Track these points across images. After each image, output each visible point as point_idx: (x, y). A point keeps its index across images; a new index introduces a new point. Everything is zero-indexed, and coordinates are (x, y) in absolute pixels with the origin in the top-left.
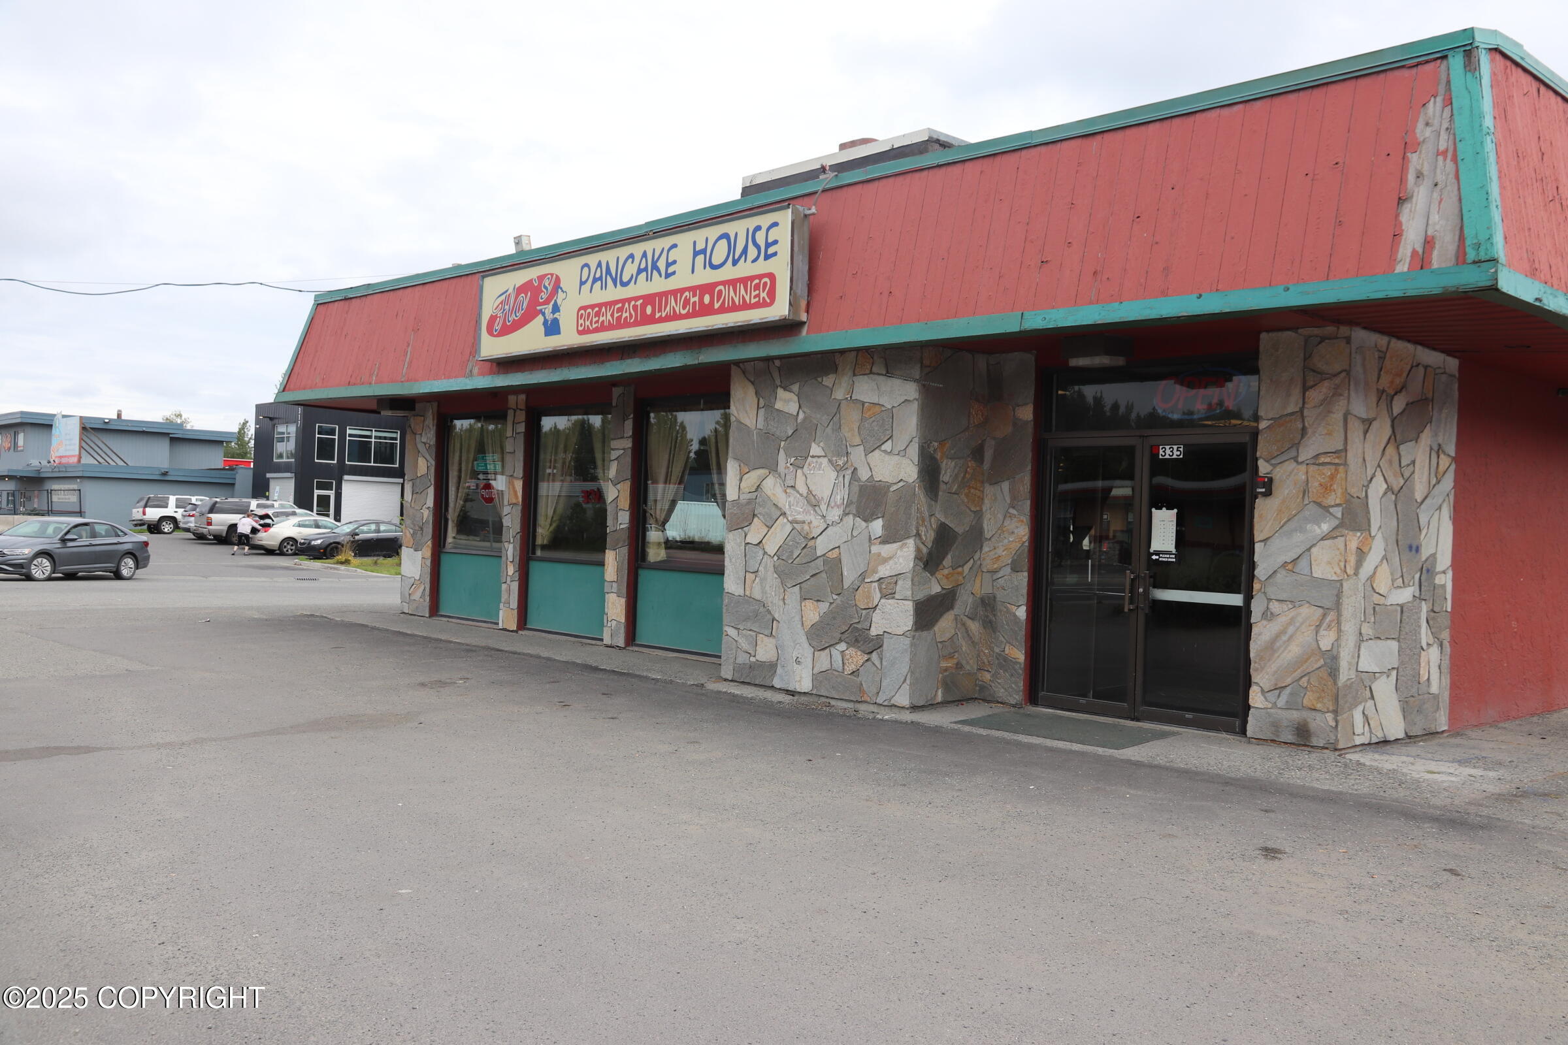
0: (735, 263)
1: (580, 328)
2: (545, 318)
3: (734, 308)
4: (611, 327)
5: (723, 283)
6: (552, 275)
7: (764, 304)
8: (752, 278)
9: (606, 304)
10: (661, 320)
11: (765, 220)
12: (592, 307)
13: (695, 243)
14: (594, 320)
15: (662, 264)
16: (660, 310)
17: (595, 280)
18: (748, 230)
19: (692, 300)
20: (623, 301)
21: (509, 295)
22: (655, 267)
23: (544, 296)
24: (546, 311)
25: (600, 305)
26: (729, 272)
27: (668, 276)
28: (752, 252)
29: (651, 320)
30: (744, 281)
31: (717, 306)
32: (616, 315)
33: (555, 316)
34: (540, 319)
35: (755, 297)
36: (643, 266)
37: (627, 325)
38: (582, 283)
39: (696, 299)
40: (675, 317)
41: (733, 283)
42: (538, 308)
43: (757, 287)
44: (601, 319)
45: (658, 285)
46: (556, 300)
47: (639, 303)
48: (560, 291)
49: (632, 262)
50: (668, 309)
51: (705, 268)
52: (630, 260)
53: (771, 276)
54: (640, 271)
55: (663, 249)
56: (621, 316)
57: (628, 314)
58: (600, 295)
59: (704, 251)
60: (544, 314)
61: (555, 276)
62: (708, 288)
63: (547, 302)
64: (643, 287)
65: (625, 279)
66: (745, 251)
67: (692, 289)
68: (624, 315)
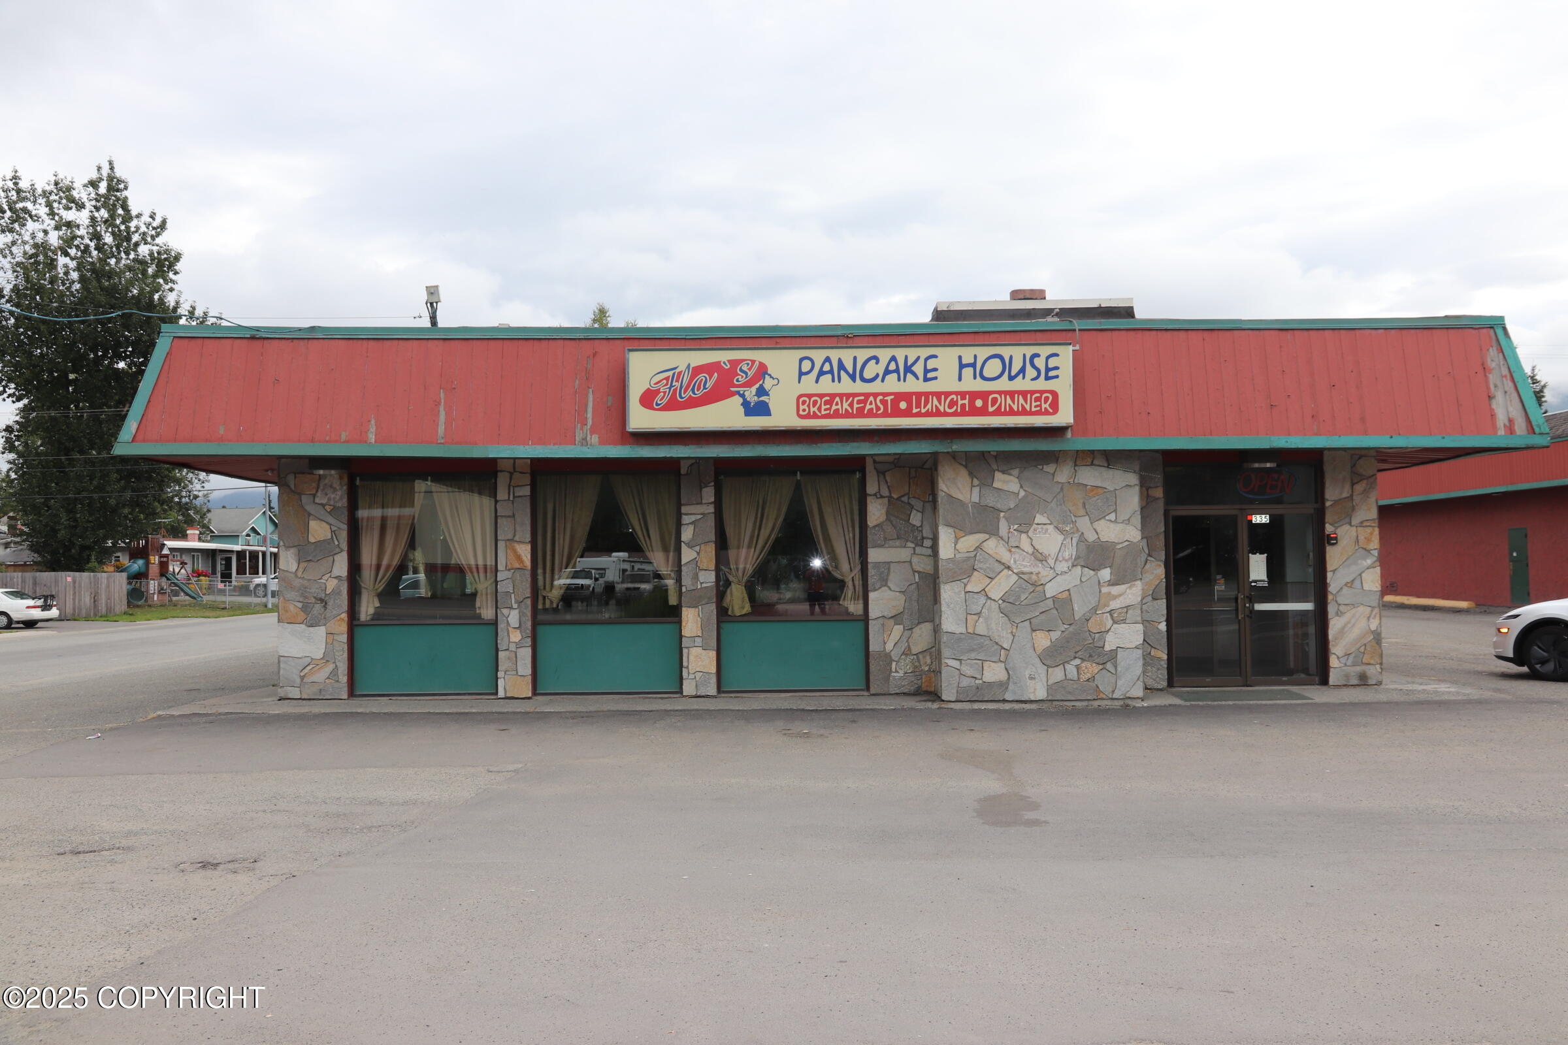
0: (1011, 378)
1: (801, 413)
2: (745, 399)
3: (1012, 413)
4: (848, 415)
5: (1000, 393)
6: (753, 362)
7: (1046, 413)
8: (1032, 392)
9: (841, 396)
10: (919, 415)
11: (1045, 351)
12: (821, 396)
13: (960, 358)
14: (823, 407)
15: (919, 369)
16: (918, 406)
17: (821, 373)
18: (1024, 355)
19: (960, 402)
20: (867, 395)
21: (680, 373)
22: (908, 369)
23: (742, 379)
24: (747, 394)
25: (833, 396)
26: (1004, 384)
27: (926, 380)
28: (1031, 372)
29: (908, 413)
30: (1024, 394)
31: (991, 409)
32: (856, 406)
33: (761, 399)
34: (737, 400)
35: (1036, 407)
36: (892, 366)
37: (871, 414)
38: (801, 374)
39: (966, 402)
40: (938, 414)
41: (1012, 394)
42: (732, 389)
43: (1038, 399)
44: (834, 407)
45: (912, 385)
46: (761, 386)
47: (889, 398)
48: (766, 376)
49: (877, 363)
50: (929, 406)
51: (975, 378)
52: (874, 361)
53: (1055, 394)
54: (887, 372)
55: (918, 358)
56: (864, 407)
57: (873, 406)
58: (827, 385)
59: (973, 365)
60: (743, 396)
61: (757, 364)
62: (984, 395)
63: (748, 384)
64: (892, 385)
65: (868, 374)
66: (1022, 371)
67: (963, 395)
68: (868, 407)
